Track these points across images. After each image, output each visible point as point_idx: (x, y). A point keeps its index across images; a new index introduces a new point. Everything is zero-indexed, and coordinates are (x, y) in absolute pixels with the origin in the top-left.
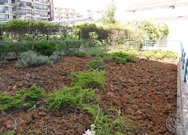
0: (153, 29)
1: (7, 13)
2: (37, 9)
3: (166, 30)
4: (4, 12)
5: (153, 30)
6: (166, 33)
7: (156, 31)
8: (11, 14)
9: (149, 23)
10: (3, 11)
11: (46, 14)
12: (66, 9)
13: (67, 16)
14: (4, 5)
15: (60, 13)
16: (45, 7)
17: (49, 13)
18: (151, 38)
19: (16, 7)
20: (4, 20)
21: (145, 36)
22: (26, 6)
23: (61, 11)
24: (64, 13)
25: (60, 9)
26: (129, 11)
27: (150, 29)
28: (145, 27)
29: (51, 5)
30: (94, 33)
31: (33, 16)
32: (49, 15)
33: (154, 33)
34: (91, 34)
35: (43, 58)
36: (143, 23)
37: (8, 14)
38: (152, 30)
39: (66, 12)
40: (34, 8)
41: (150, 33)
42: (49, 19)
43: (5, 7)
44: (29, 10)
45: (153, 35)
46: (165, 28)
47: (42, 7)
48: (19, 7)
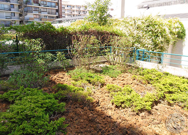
0: (160, 31)
1: (13, 10)
2: (44, 6)
3: (181, 31)
4: (10, 10)
5: (160, 33)
6: (181, 36)
7: (164, 34)
8: (17, 12)
9: (155, 22)
10: (9, 8)
11: (54, 11)
12: (78, 6)
13: (79, 13)
14: (10, 2)
15: (72, 11)
16: (54, 4)
17: (57, 11)
18: (156, 45)
19: (22, 4)
20: (10, 18)
21: (146, 42)
22: (33, 3)
23: (73, 9)
24: (76, 10)
25: (72, 6)
26: (142, 7)
27: (155, 31)
28: (148, 28)
29: (59, 2)
31: (40, 14)
32: (58, 13)
33: (160, 37)
36: (145, 22)
37: (14, 12)
38: (157, 32)
39: (78, 9)
40: (41, 5)
41: (155, 36)
42: (57, 16)
43: (11, 4)
44: (36, 7)
45: (160, 39)
46: (180, 29)
47: (50, 4)
48: (25, 5)
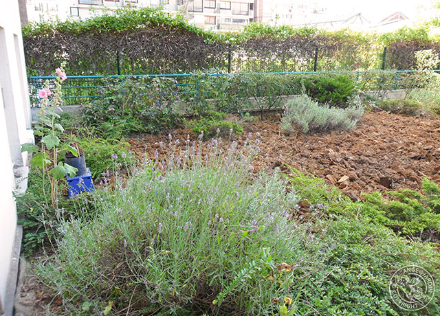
11: (246, 8)
17: (252, 6)
30: (429, 52)
31: (218, 14)
34: (420, 55)
35: (338, 114)
42: (250, 19)
